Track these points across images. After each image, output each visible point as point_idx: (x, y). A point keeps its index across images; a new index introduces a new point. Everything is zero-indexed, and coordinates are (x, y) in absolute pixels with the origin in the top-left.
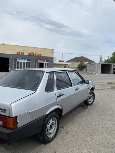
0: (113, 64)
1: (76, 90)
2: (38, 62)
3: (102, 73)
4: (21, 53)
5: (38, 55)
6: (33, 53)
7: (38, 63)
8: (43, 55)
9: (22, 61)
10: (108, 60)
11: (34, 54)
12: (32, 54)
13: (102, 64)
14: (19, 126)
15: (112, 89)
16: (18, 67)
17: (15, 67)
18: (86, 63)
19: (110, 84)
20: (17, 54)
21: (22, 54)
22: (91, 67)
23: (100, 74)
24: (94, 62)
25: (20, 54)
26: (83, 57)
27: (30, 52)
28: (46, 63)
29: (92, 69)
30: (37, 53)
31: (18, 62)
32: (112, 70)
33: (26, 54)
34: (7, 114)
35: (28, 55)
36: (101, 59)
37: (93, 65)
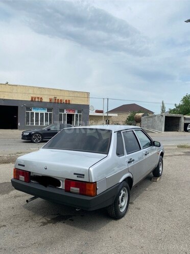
0: (183, 117)
1: (146, 155)
2: (65, 113)
3: (166, 130)
4: (38, 98)
5: (64, 101)
6: (57, 98)
7: (65, 115)
8: (72, 102)
9: (40, 111)
10: (174, 110)
11: (58, 100)
12: (55, 99)
13: (166, 117)
14: (98, 192)
15: (186, 155)
16: (32, 121)
17: (28, 121)
18: (141, 114)
19: (181, 148)
20: (32, 101)
21: (39, 100)
22: (149, 122)
23: (163, 132)
24: (153, 113)
25: (37, 100)
26: (134, 105)
27: (52, 97)
28: (77, 115)
29: (150, 125)
30: (64, 98)
31: (32, 113)
32: (182, 126)
33: (46, 100)
34: (85, 179)
35: (49, 101)
36: (163, 107)
37: (151, 117)
